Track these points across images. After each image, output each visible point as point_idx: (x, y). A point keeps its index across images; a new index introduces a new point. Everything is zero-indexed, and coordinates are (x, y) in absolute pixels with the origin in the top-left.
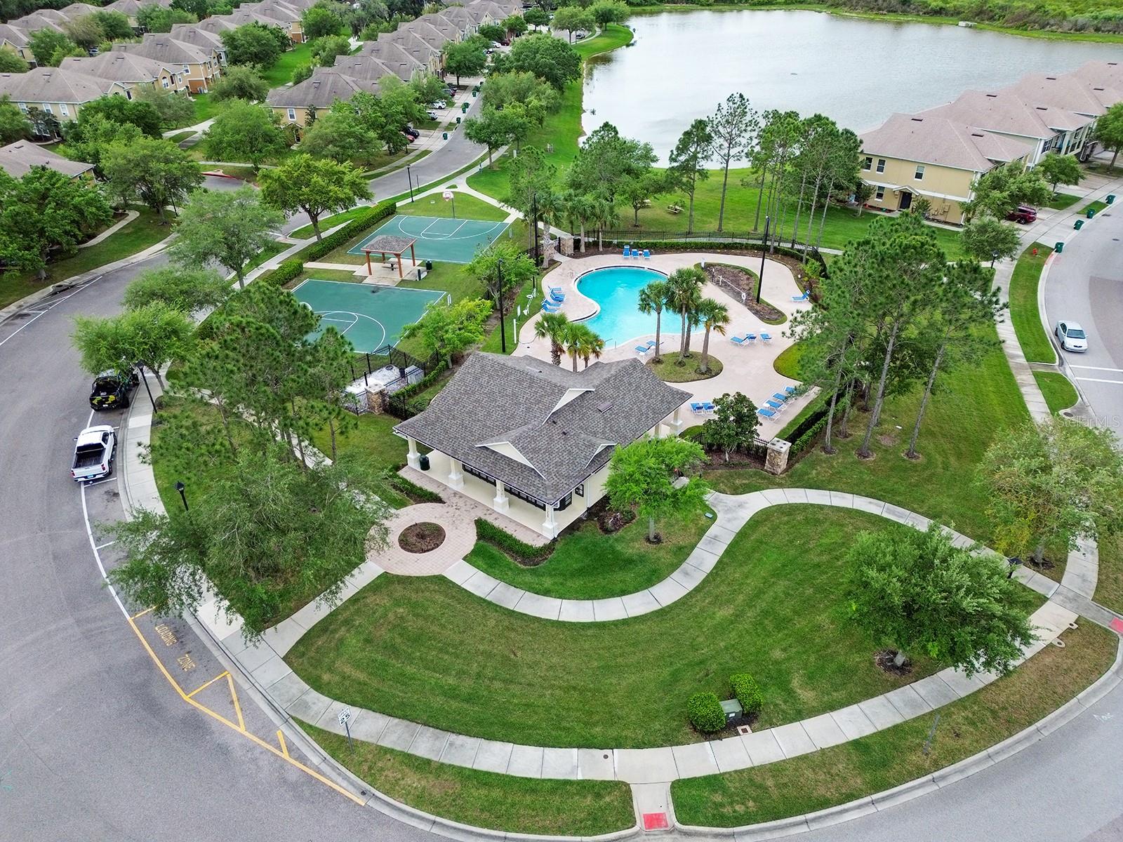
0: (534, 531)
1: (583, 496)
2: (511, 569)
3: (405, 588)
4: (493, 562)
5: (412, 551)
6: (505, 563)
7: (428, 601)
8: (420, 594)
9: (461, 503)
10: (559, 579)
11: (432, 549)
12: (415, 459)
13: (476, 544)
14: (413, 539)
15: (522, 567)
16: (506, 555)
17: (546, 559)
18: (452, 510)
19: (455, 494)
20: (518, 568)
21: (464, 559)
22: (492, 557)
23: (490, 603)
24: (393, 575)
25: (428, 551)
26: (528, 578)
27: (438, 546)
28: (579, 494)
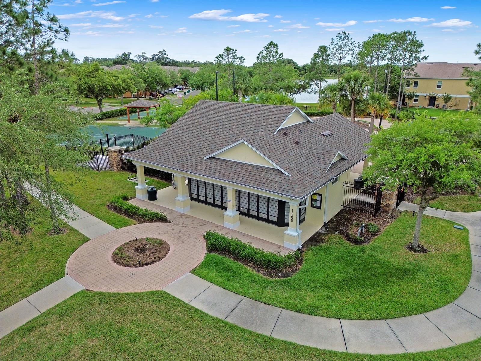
0: (272, 244)
1: (320, 208)
2: (254, 281)
3: (108, 309)
4: (229, 275)
5: (126, 265)
6: (245, 275)
7: (138, 326)
8: (128, 316)
9: (188, 222)
10: (324, 293)
11: (152, 263)
12: (142, 189)
13: (206, 257)
14: (131, 253)
15: (269, 278)
16: (246, 267)
17: (296, 270)
18: (177, 228)
19: (182, 216)
20: (264, 281)
21: (193, 272)
22: (228, 269)
23: (232, 327)
24: (95, 293)
25: (147, 264)
26: (281, 293)
27: (160, 259)
28: (316, 207)
